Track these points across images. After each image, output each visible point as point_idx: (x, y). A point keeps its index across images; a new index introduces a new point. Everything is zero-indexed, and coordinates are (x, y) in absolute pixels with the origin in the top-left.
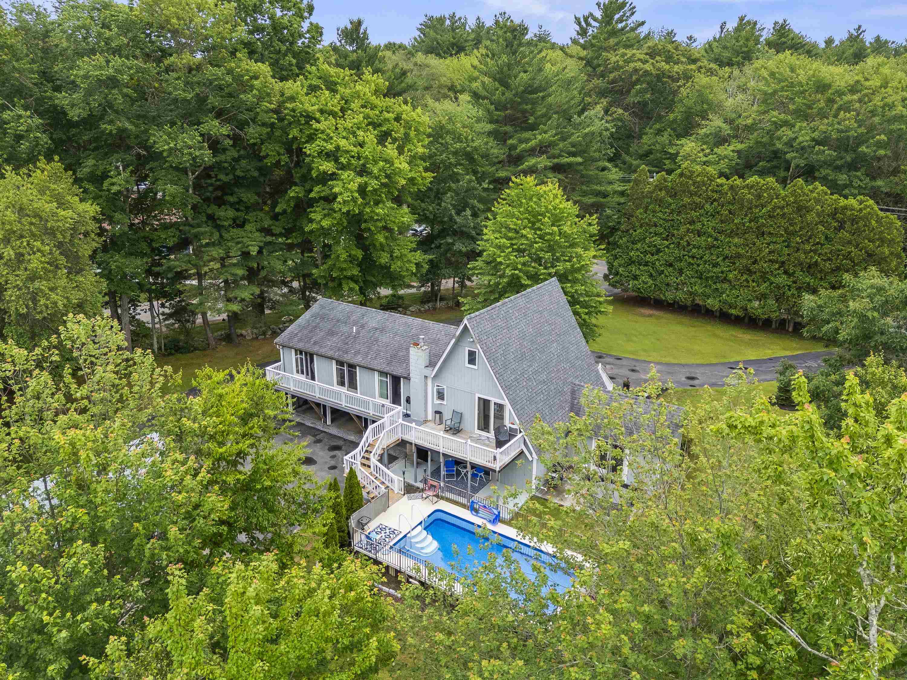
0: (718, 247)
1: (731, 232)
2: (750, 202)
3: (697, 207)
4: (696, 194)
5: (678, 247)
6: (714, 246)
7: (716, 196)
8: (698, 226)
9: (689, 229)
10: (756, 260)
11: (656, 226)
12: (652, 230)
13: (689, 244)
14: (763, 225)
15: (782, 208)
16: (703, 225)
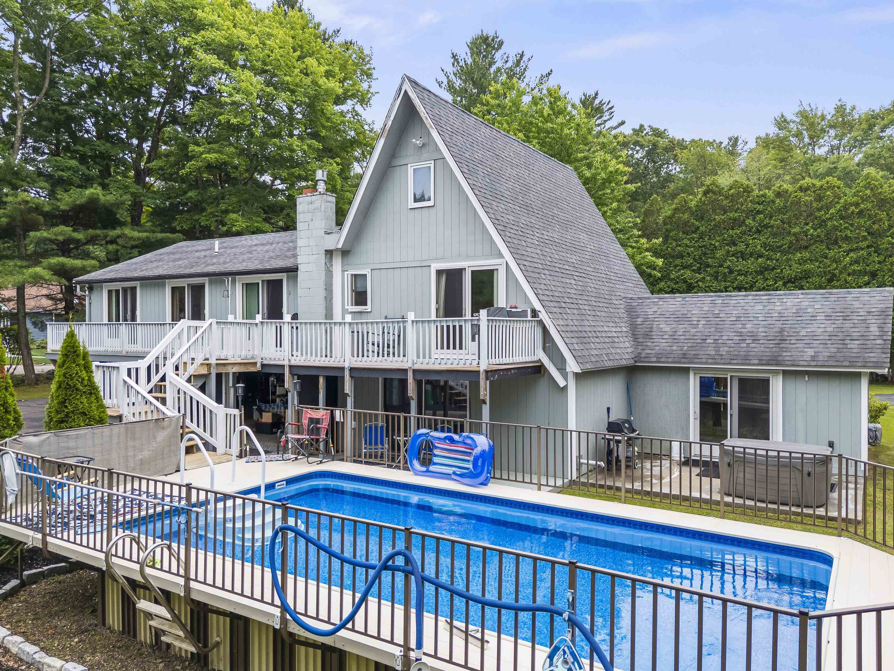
0: (774, 269)
1: (789, 247)
2: (808, 205)
3: (736, 223)
4: (731, 210)
5: (716, 278)
6: (766, 269)
7: (760, 207)
8: (742, 247)
9: (728, 252)
10: (835, 275)
11: (682, 257)
12: (678, 261)
13: (731, 272)
14: (835, 228)
15: (857, 205)
16: (747, 245)
